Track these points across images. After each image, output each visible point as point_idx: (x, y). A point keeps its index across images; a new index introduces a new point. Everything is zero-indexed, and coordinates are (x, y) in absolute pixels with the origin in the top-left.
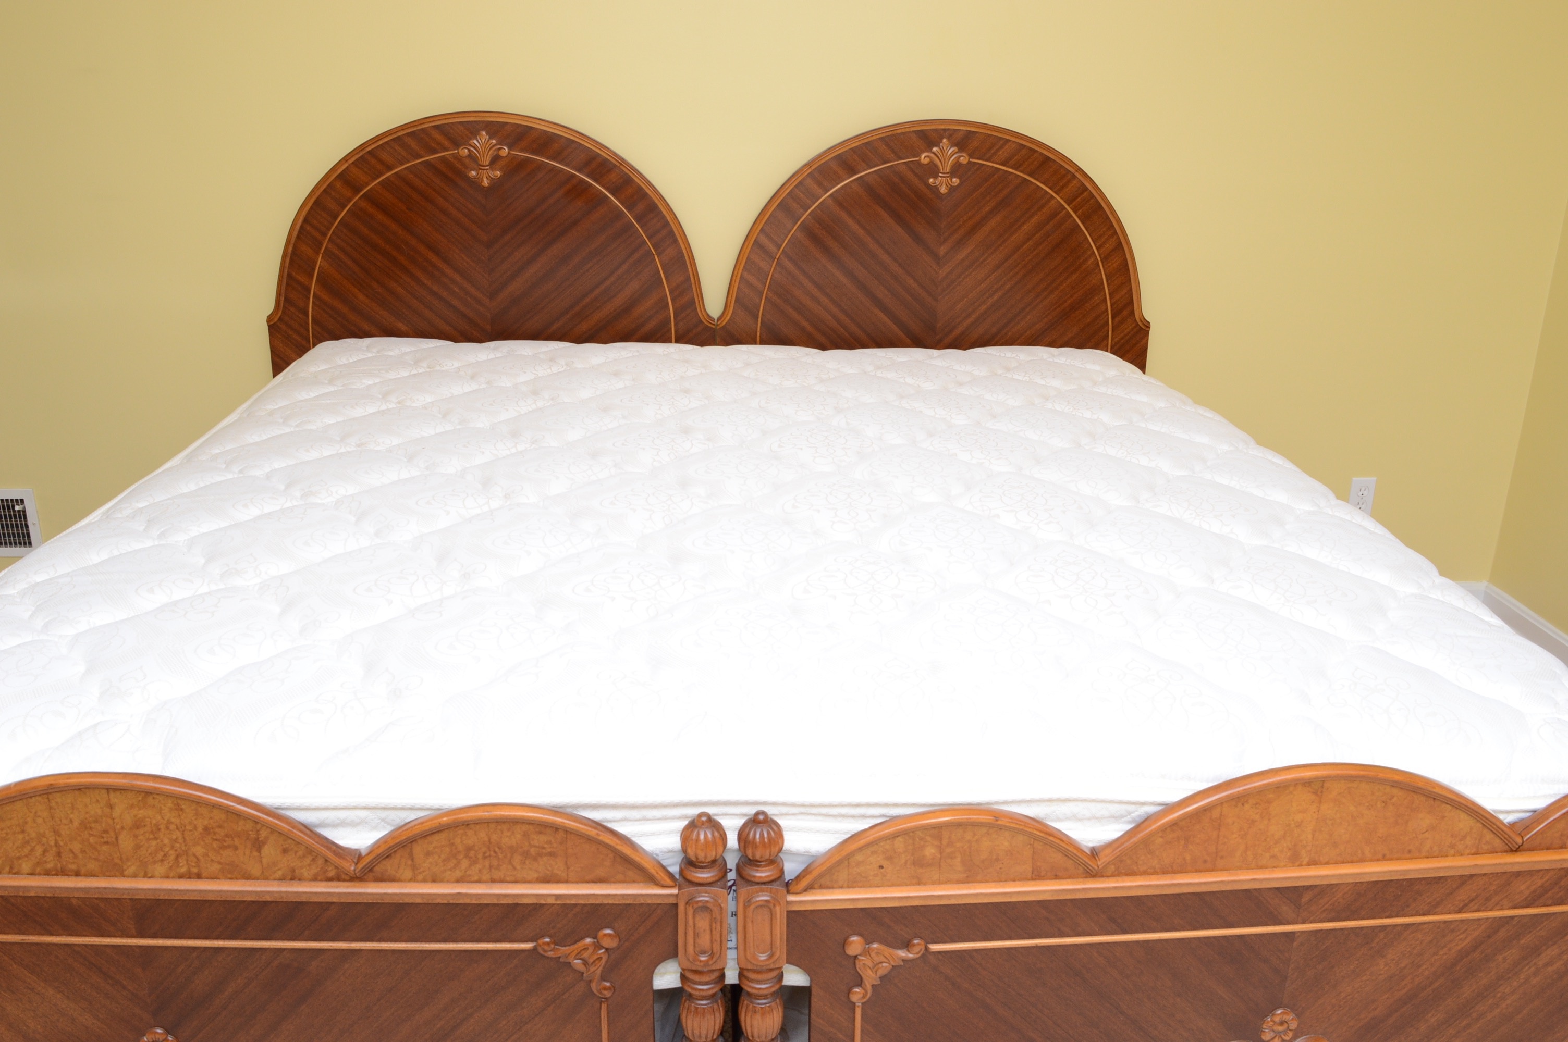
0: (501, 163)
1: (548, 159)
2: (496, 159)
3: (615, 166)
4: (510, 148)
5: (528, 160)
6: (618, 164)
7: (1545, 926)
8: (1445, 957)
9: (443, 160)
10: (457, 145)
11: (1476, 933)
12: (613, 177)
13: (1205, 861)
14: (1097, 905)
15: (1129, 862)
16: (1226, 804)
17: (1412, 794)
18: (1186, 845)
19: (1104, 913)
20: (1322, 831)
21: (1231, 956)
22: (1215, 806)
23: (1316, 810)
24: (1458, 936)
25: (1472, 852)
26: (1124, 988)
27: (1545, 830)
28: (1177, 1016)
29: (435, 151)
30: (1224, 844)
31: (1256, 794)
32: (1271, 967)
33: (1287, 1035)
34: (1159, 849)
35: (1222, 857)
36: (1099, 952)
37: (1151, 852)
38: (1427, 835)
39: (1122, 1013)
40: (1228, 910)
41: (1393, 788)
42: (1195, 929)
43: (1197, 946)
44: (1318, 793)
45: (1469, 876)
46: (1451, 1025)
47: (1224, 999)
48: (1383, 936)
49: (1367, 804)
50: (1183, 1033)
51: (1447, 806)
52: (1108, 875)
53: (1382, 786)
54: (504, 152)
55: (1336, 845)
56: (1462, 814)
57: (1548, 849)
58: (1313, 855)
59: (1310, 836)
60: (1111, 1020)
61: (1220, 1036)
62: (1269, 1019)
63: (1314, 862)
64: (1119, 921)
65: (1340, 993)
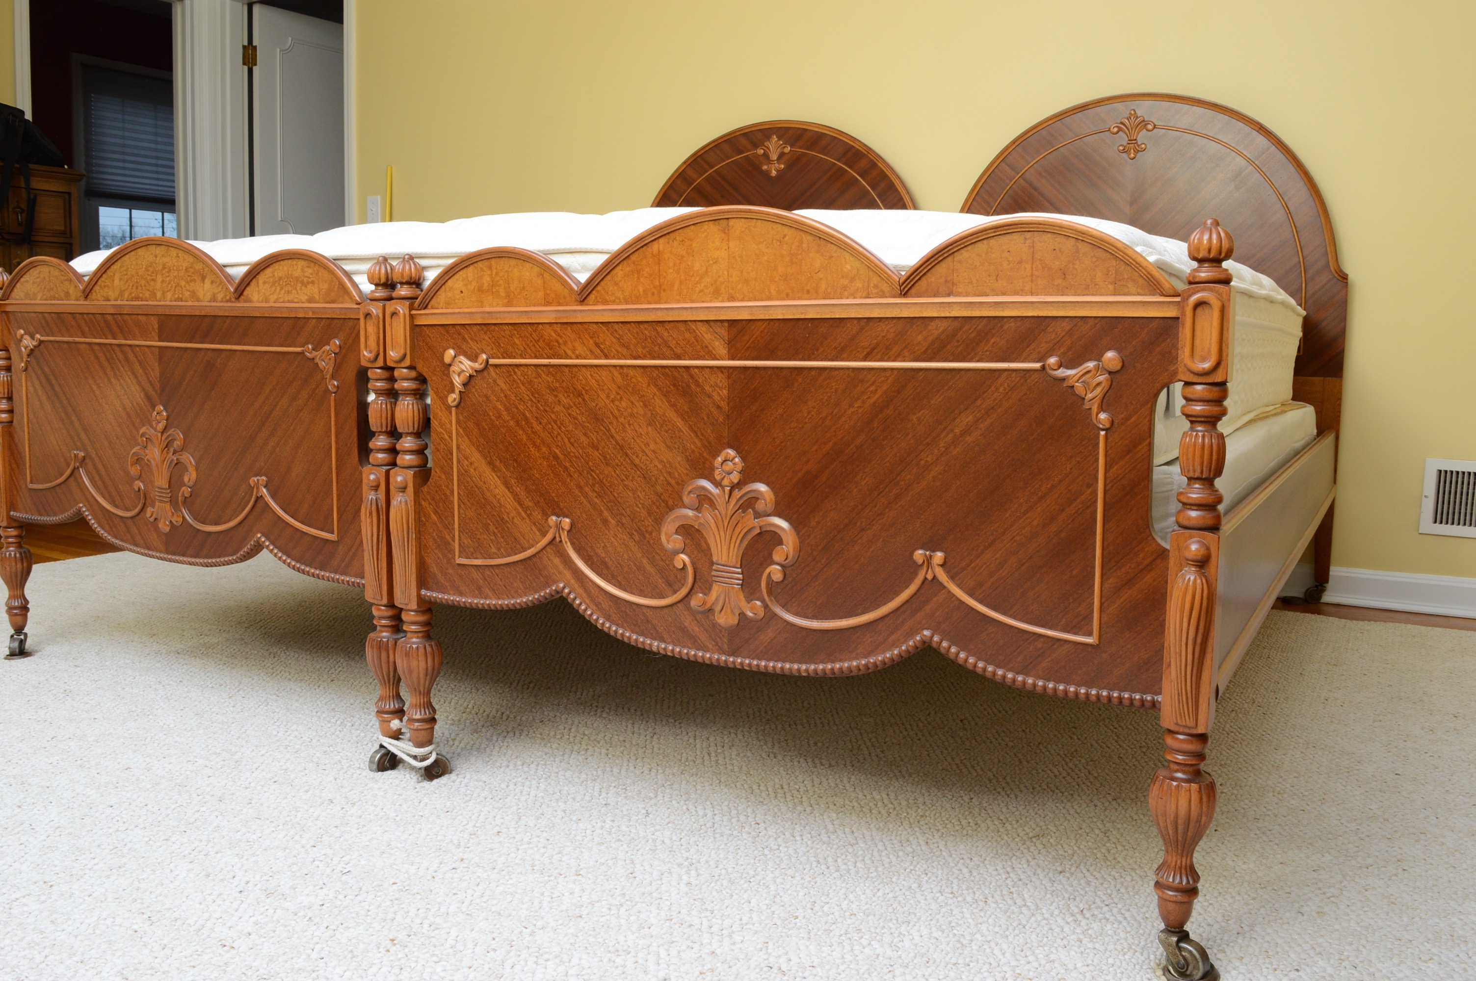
0: (785, 158)
1: (817, 153)
2: (781, 155)
3: (864, 155)
4: (791, 147)
5: (804, 154)
6: (866, 153)
7: (952, 385)
8: (860, 411)
9: (746, 158)
10: (756, 146)
11: (885, 388)
12: (863, 163)
13: (653, 294)
14: (586, 330)
15: (602, 292)
16: (661, 240)
17: (800, 233)
18: (638, 278)
19: (591, 338)
20: (734, 268)
21: (683, 388)
22: (654, 242)
23: (727, 248)
24: (869, 387)
25: (864, 295)
26: (611, 413)
27: (929, 274)
28: (651, 446)
29: (742, 152)
30: (665, 278)
31: (680, 231)
32: (714, 404)
33: (735, 477)
34: (621, 281)
35: (664, 290)
36: (591, 375)
37: (616, 284)
38: (821, 275)
39: (613, 437)
40: (675, 342)
41: (784, 227)
42: (654, 358)
43: (657, 375)
44: (726, 231)
45: (865, 320)
46: (881, 492)
47: (683, 432)
48: (800, 380)
49: (765, 243)
50: (657, 464)
51: (833, 246)
52: (591, 303)
53: (775, 226)
54: (788, 149)
55: (747, 282)
56: (847, 255)
57: (935, 296)
58: (731, 291)
59: (726, 273)
60: (605, 443)
61: (685, 472)
62: (720, 459)
63: (732, 298)
64: (602, 346)
65: (774, 438)
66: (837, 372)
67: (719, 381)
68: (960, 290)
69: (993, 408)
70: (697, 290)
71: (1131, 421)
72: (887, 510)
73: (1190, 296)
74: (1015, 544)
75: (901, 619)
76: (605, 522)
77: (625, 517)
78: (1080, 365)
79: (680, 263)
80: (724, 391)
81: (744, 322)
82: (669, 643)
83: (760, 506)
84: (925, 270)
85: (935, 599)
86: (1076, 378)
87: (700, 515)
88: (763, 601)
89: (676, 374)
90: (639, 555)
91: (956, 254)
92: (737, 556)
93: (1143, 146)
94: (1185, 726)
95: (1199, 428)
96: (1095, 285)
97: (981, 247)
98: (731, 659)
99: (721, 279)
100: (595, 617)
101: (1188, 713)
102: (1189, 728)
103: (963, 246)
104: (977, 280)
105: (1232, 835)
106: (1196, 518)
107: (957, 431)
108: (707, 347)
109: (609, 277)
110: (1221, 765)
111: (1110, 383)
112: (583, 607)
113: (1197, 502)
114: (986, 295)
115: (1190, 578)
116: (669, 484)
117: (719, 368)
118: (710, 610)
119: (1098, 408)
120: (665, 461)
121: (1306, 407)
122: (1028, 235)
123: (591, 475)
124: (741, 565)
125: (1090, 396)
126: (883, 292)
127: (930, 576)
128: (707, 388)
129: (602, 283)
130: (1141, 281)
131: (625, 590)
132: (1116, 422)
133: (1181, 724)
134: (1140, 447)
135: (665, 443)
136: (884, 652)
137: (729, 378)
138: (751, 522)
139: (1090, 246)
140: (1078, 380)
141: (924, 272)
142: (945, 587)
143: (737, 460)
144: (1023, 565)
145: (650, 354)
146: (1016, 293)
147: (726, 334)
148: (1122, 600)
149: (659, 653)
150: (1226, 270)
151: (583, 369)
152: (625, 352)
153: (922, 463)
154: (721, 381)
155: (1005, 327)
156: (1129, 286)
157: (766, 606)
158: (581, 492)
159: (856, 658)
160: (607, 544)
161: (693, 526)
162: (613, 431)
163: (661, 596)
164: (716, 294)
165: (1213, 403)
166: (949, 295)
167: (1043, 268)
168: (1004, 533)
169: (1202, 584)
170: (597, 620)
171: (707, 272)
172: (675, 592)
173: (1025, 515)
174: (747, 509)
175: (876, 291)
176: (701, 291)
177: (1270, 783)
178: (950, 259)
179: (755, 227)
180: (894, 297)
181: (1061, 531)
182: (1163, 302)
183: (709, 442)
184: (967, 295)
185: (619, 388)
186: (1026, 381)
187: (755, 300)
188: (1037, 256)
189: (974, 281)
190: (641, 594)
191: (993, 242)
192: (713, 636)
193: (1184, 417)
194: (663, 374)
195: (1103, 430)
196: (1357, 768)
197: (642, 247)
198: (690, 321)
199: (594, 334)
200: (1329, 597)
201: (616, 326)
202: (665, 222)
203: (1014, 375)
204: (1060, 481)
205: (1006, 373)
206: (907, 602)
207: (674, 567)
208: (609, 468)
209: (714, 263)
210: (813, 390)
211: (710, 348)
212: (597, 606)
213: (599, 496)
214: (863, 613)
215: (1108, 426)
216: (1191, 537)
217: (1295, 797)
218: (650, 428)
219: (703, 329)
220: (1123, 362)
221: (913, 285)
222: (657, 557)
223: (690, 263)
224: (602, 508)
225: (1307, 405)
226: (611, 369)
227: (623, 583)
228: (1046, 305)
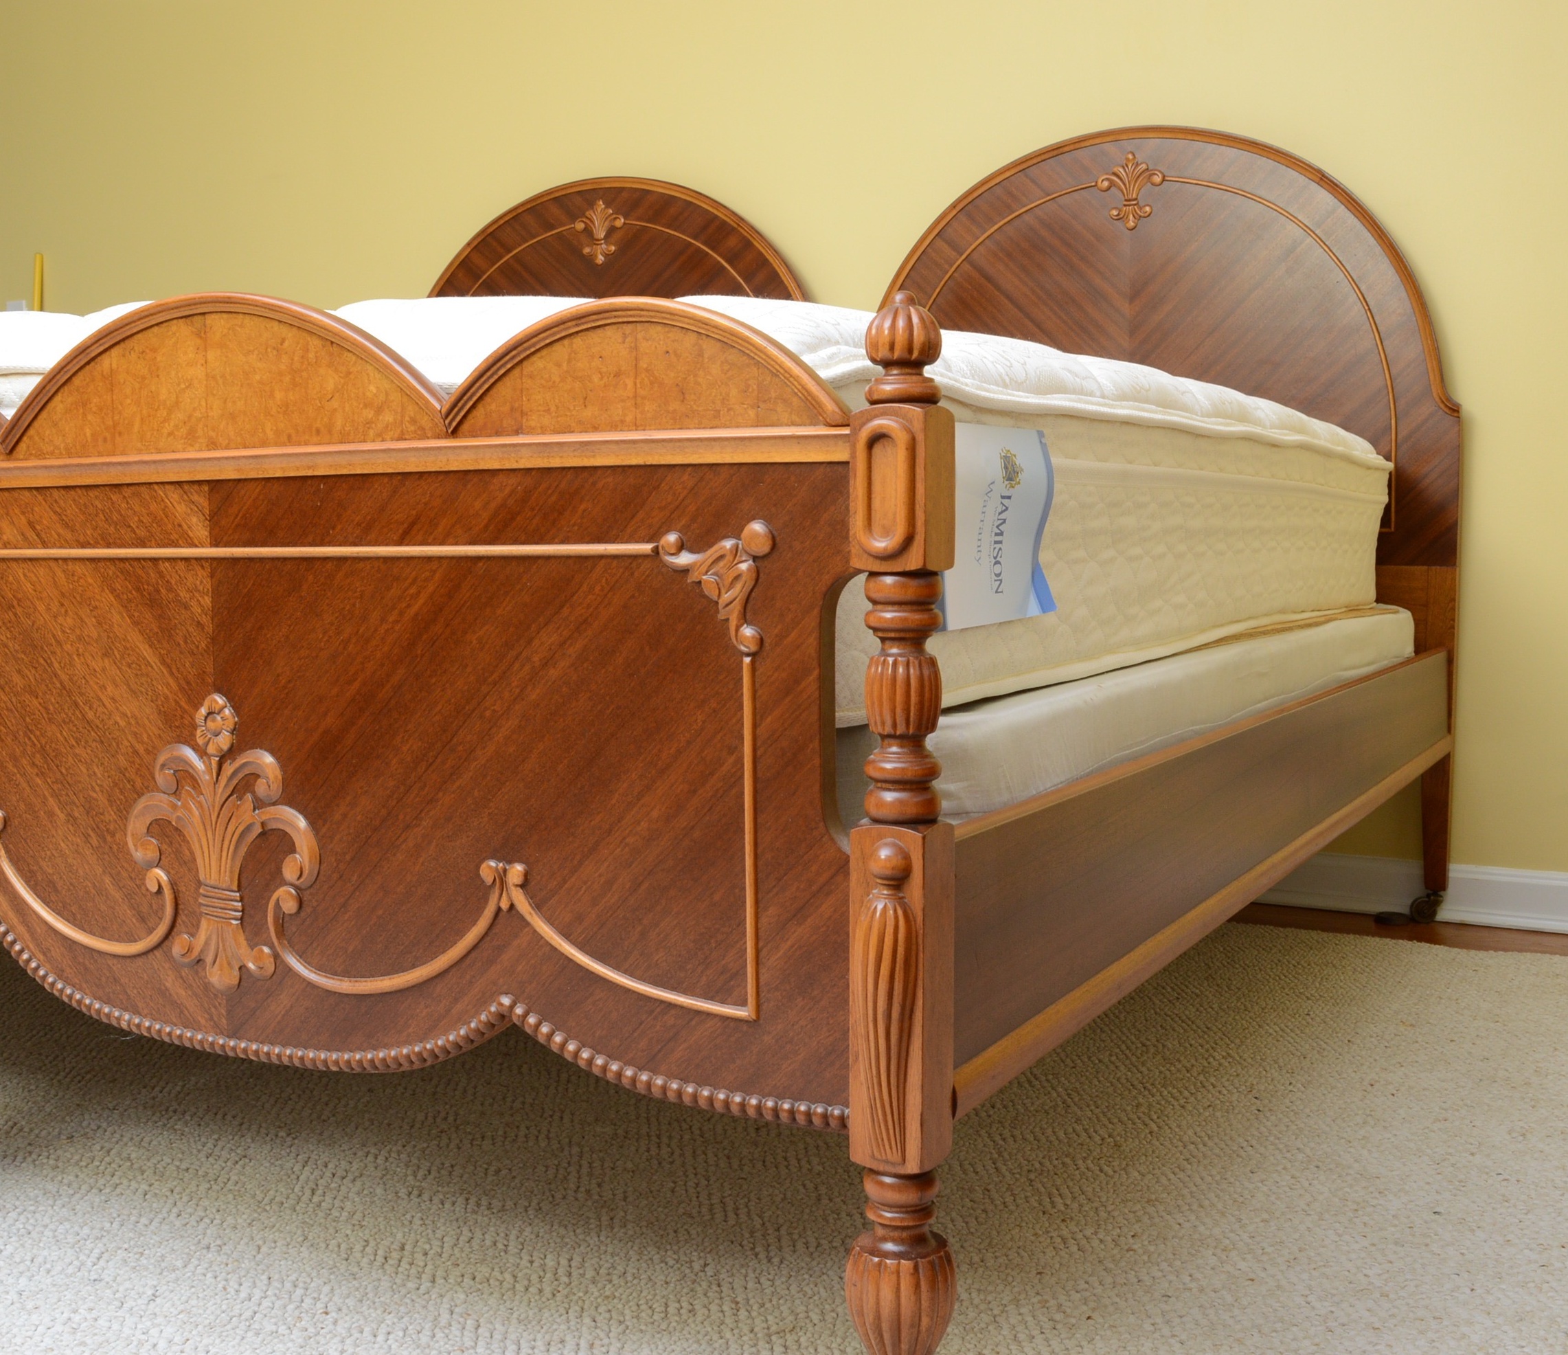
0: (617, 236)
1: (663, 226)
2: (612, 230)
3: (734, 229)
4: (625, 218)
5: (644, 230)
6: (735, 226)
8: (397, 628)
9: (560, 236)
10: (573, 217)
12: (732, 242)
13: (105, 440)
14: (16, 500)
15: (37, 438)
16: (115, 352)
17: (305, 334)
18: (84, 415)
19: (23, 513)
20: (214, 395)
21: (149, 594)
22: (104, 356)
23: (203, 362)
24: (407, 589)
25: (396, 436)
26: (54, 636)
27: (488, 399)
28: (109, 689)
29: (552, 227)
30: (120, 413)
31: (139, 336)
32: (193, 620)
33: (224, 741)
34: (61, 419)
35: (120, 434)
36: (25, 575)
37: (55, 425)
38: (335, 404)
39: (56, 675)
40: (136, 519)
41: (282, 326)
42: (109, 546)
43: (114, 573)
44: (202, 334)
45: (399, 477)
46: (431, 764)
47: (152, 667)
48: (311, 578)
49: (256, 352)
50: (118, 719)
51: (350, 355)
52: (21, 457)
53: (269, 324)
54: (620, 222)
55: (233, 417)
56: (370, 368)
57: (498, 433)
58: (212, 434)
59: (203, 403)
60: (47, 686)
61: (157, 732)
62: (203, 711)
63: (213, 445)
64: (38, 527)
65: (278, 675)
66: (361, 565)
67: (198, 583)
68: (532, 424)
69: (585, 621)
70: (165, 431)
71: (789, 639)
72: (441, 794)
73: (864, 424)
74: (627, 849)
75: (468, 977)
76: (51, 814)
77: (77, 807)
78: (711, 545)
79: (141, 388)
80: (206, 598)
81: (230, 484)
82: (145, 1016)
83: (261, 788)
84: (481, 392)
85: (516, 943)
86: (704, 568)
87: (179, 803)
88: (272, 947)
89: (140, 572)
90: (99, 870)
91: (525, 363)
92: (231, 872)
93: (1148, 209)
94: (887, 1162)
95: (895, 651)
96: (729, 410)
97: (560, 351)
98: (232, 1043)
99: (197, 414)
100: (42, 973)
101: (889, 1140)
102: (893, 1164)
103: (533, 350)
104: (557, 407)
105: (1112, 1326)
106: (892, 803)
107: (536, 659)
108: (180, 525)
109: (44, 414)
110: (1148, 1202)
111: (754, 575)
112: (25, 956)
113: (898, 777)
114: (570, 431)
115: (876, 908)
116: (136, 752)
117: (198, 559)
118: (199, 961)
119: (739, 620)
120: (129, 715)
121: (1397, 612)
122: (628, 329)
123: (30, 739)
124: (239, 886)
125: (726, 597)
126: (423, 429)
127: (504, 905)
128: (183, 594)
129: (36, 424)
130: (795, 401)
131: (82, 928)
132: (767, 641)
133: (879, 1157)
134: (803, 685)
135: (128, 686)
136: (446, 1032)
137: (212, 577)
138: (247, 815)
139: (719, 344)
140: (707, 572)
141: (478, 395)
142: (528, 924)
143: (227, 712)
144: (639, 885)
145: (103, 539)
146: (614, 427)
147: (206, 504)
148: (789, 943)
149: (130, 1033)
150: (931, 380)
151: (14, 565)
152: (69, 536)
153: (488, 713)
154: (201, 582)
155: (600, 485)
156: (779, 409)
157: (276, 956)
158: (15, 766)
159: (407, 1042)
160: (54, 852)
161: (170, 822)
162: (56, 665)
163: (132, 939)
164: (191, 438)
165: (909, 607)
166: (517, 432)
167: (652, 383)
168: (609, 832)
169: (896, 918)
170: (44, 977)
171: (177, 403)
172: (150, 931)
173: (639, 800)
174: (244, 794)
175: (413, 428)
176: (170, 434)
177: (1217, 1231)
178: (516, 372)
179: (241, 326)
180: (438, 437)
181: (693, 827)
182: (827, 437)
183: (188, 683)
184: (543, 431)
185: (63, 595)
186: (632, 574)
187: (245, 447)
188: (643, 364)
189: (553, 409)
190: (104, 934)
191: (577, 341)
192: (206, 1005)
193: (871, 631)
194: (122, 572)
195: (748, 655)
196: (1374, 1202)
197: (88, 363)
198: (157, 483)
199: (26, 507)
200: (1449, 912)
201: (55, 493)
202: (114, 322)
203: (615, 563)
204: (689, 743)
205: (603, 561)
206: (475, 947)
207: (147, 890)
208: (54, 727)
209: (187, 387)
210: (329, 594)
211: (185, 527)
212: (44, 954)
213: (41, 774)
214: (414, 966)
215: (753, 648)
216: (880, 837)
217: (1249, 1257)
218: (106, 661)
219: (174, 495)
220: (774, 539)
221: (465, 417)
222: (124, 874)
223: (153, 388)
224: (46, 793)
225: (1401, 609)
226: (52, 564)
227: (79, 916)
228: (653, 445)
